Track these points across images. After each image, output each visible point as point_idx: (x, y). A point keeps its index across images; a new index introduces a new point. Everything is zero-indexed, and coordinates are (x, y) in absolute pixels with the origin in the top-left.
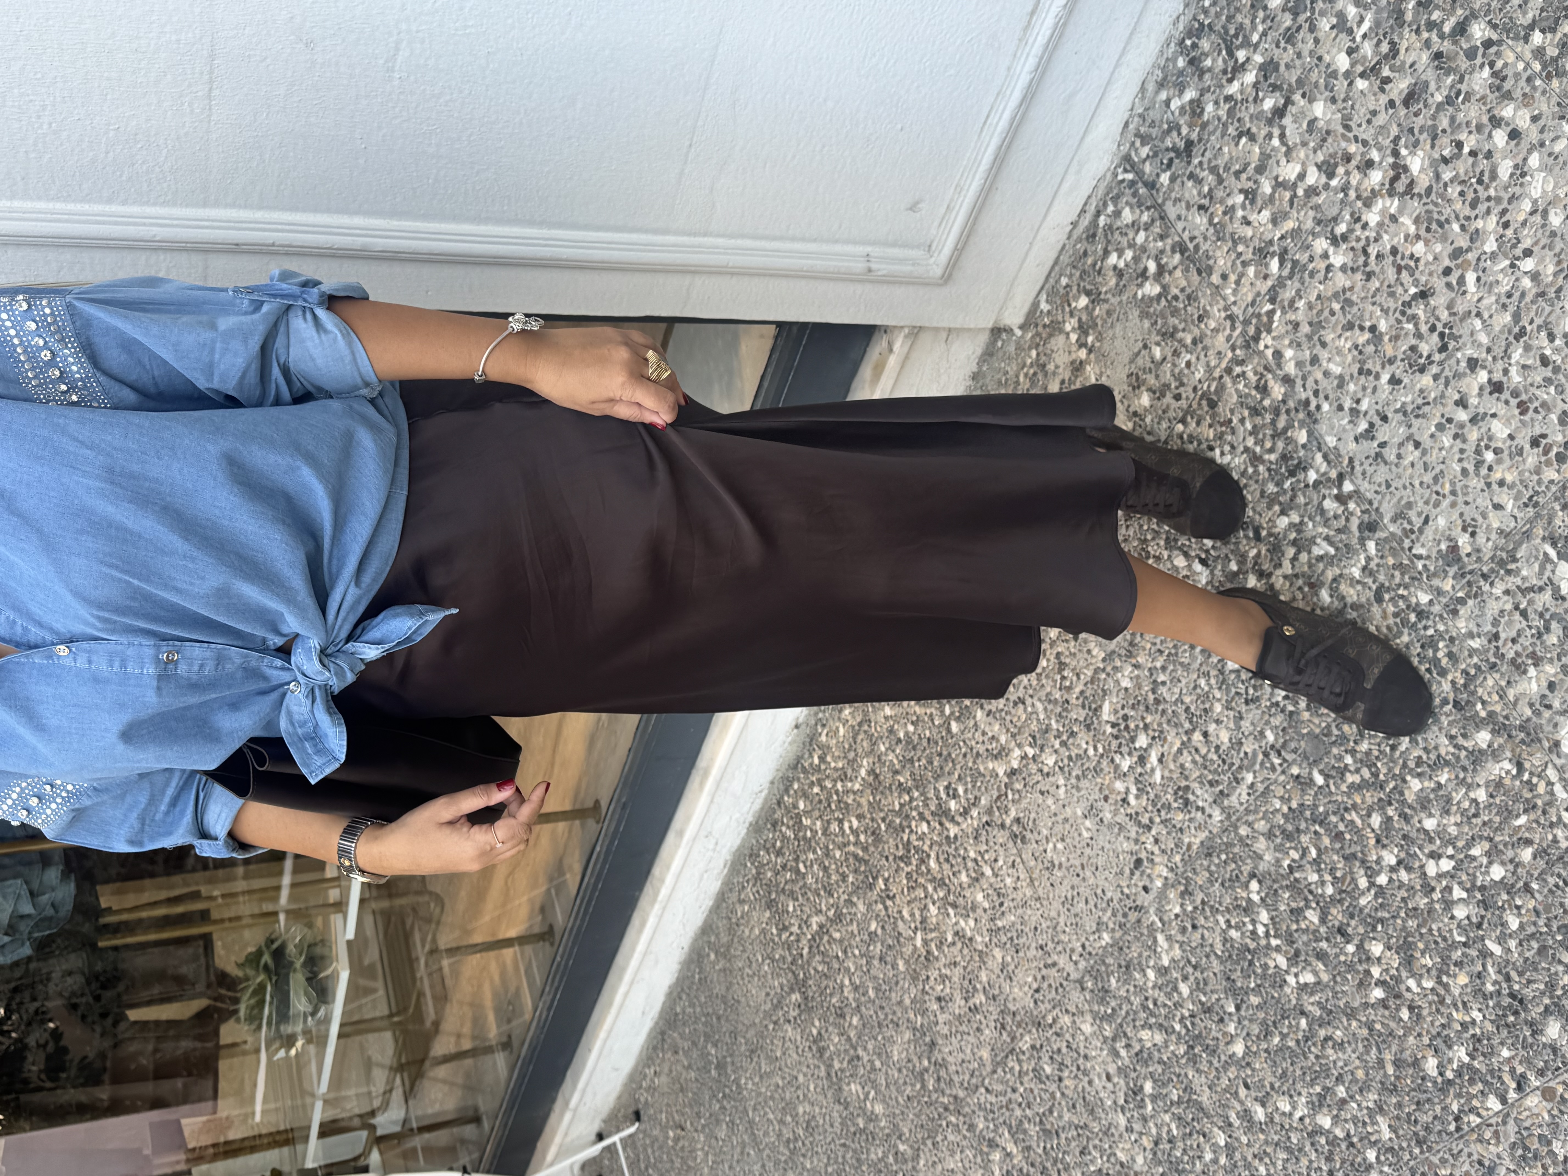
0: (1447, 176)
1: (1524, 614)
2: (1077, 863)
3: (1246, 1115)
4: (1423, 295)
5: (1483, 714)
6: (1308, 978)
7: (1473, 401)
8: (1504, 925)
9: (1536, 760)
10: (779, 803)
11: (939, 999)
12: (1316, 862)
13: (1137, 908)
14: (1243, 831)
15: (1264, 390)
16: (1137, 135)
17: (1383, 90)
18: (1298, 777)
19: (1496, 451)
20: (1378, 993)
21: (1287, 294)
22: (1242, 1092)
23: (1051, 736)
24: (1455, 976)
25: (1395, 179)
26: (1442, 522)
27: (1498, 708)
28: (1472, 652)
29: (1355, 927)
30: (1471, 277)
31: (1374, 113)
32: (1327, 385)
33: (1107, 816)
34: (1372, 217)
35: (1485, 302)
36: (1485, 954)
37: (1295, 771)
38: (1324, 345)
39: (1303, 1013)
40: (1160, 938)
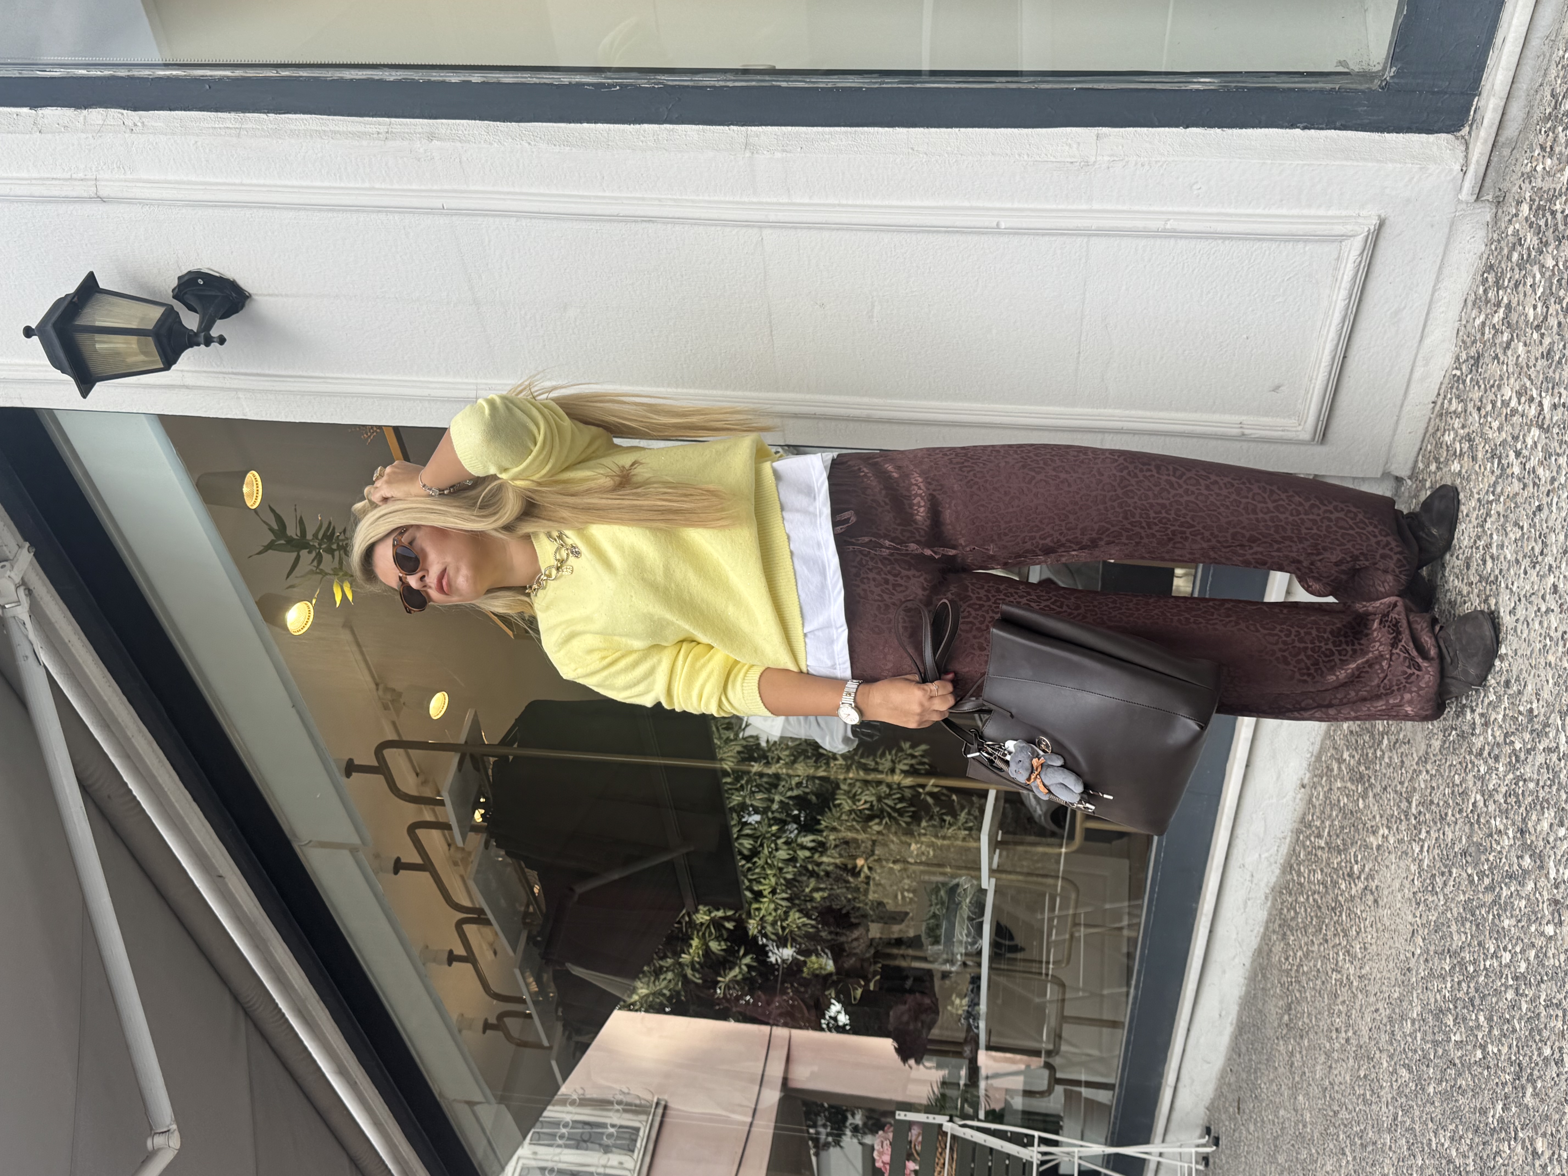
0: (1555, 419)
1: (1548, 769)
2: (1393, 927)
3: (1429, 1144)
4: (1539, 508)
5: (1529, 842)
6: (1458, 1038)
7: (1548, 597)
8: (1520, 1009)
9: (1542, 882)
10: (1294, 850)
11: (1337, 1030)
12: (1469, 945)
13: (1409, 970)
14: (1449, 915)
15: (1484, 562)
16: (1464, 342)
17: (1541, 343)
18: (1469, 876)
19: (1551, 639)
20: (1479, 1054)
21: (1499, 490)
22: (1430, 1125)
23: (1393, 820)
24: (1503, 1045)
25: (1540, 414)
26: (1530, 687)
27: (1534, 838)
28: (1531, 793)
29: (1477, 1002)
30: (1555, 500)
31: (1537, 359)
32: (1505, 566)
33: (1406, 891)
34: (1530, 442)
35: (1559, 521)
36: (1514, 1031)
37: (1470, 871)
38: (1507, 534)
39: (1455, 1065)
40: (1415, 995)
